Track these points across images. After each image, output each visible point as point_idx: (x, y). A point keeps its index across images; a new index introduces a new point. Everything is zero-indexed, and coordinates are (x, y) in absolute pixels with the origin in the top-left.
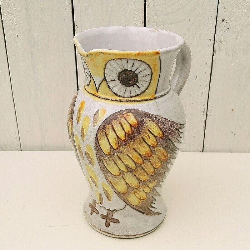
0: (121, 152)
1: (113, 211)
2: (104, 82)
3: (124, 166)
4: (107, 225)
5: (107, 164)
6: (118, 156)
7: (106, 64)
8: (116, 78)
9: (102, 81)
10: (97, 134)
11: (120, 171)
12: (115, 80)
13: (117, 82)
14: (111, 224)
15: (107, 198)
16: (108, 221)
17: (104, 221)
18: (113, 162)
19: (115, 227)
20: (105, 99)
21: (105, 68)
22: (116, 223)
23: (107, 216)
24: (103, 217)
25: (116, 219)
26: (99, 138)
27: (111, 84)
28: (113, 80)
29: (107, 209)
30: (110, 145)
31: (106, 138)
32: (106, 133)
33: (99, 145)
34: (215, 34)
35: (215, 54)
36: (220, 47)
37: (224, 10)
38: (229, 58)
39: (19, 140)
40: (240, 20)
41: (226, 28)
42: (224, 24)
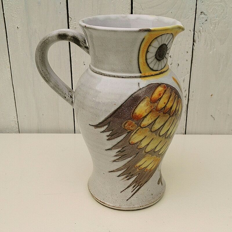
34: (195, 25)
35: (195, 44)
36: (199, 37)
37: (203, 3)
38: (208, 47)
39: (17, 123)
40: (217, 12)
41: (204, 20)
42: (203, 16)
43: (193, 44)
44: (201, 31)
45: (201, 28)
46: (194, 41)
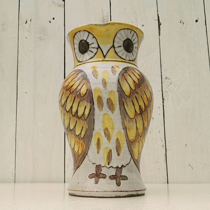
0: (137, 93)
1: (121, 168)
2: (112, 49)
3: (138, 107)
4: (118, 184)
5: (127, 106)
6: (136, 97)
7: (117, 33)
8: (122, 45)
9: (111, 48)
10: (118, 80)
11: (135, 112)
12: (121, 46)
13: (122, 48)
14: (122, 182)
15: (117, 152)
16: (118, 180)
17: (114, 181)
18: (132, 103)
19: (126, 184)
20: (114, 61)
21: (115, 37)
22: (125, 179)
23: (116, 175)
24: (112, 177)
25: (125, 176)
26: (121, 82)
27: (117, 50)
28: (119, 47)
29: (116, 168)
30: (130, 87)
31: (126, 82)
32: (125, 79)
33: (122, 88)
34: (162, 87)
35: (164, 101)
36: (167, 96)
37: (166, 71)
38: (175, 104)
39: (14, 175)
40: (178, 77)
41: (169, 83)
42: (167, 80)
43: (163, 102)
44: (168, 91)
45: (168, 89)
46: (163, 99)
